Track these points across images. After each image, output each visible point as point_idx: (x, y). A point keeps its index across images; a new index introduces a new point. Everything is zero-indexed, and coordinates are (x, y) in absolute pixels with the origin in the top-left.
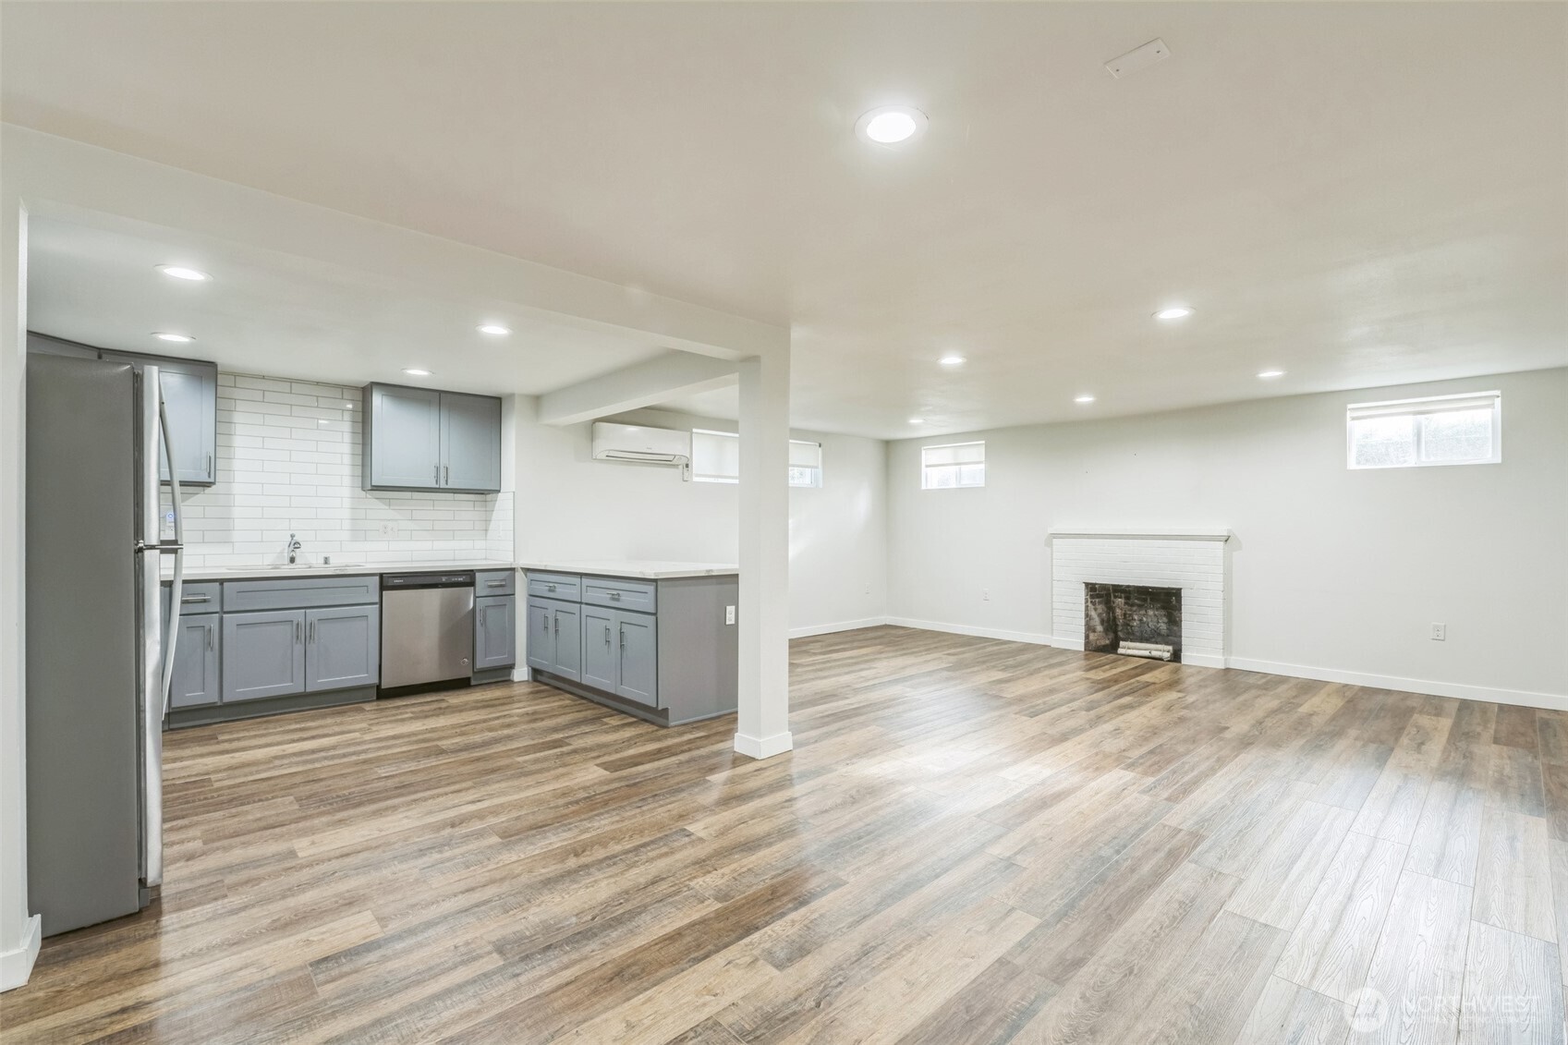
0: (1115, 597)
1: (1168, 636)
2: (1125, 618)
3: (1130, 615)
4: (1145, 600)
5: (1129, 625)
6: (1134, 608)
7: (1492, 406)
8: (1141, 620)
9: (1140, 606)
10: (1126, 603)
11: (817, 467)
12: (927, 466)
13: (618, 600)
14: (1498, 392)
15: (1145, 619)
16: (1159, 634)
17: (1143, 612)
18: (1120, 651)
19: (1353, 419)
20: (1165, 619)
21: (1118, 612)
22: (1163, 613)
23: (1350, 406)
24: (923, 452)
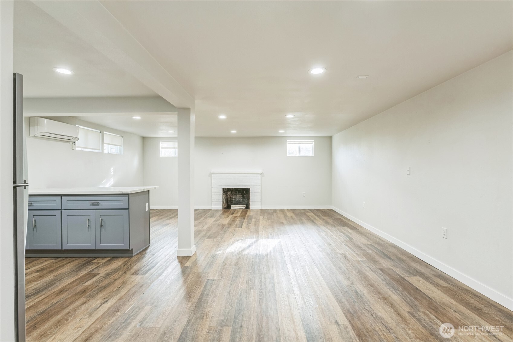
0: (228, 192)
1: (242, 202)
2: (230, 198)
3: (232, 197)
4: (237, 192)
5: (231, 200)
6: (233, 195)
7: (312, 143)
8: (235, 198)
9: (235, 194)
10: (231, 194)
11: (121, 146)
12: (162, 148)
13: (98, 205)
14: (313, 140)
15: (236, 198)
16: (240, 202)
17: (236, 196)
18: (232, 208)
19: (288, 144)
20: (242, 198)
21: (229, 196)
22: (241, 196)
23: (288, 140)
24: (160, 143)
